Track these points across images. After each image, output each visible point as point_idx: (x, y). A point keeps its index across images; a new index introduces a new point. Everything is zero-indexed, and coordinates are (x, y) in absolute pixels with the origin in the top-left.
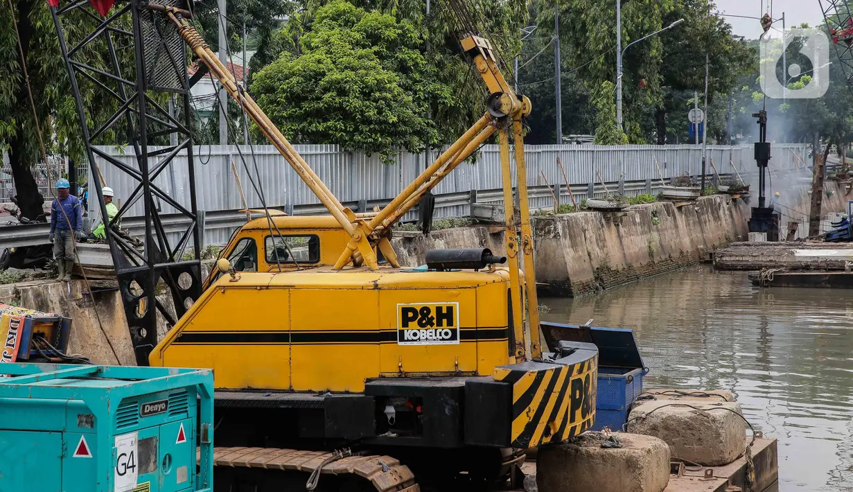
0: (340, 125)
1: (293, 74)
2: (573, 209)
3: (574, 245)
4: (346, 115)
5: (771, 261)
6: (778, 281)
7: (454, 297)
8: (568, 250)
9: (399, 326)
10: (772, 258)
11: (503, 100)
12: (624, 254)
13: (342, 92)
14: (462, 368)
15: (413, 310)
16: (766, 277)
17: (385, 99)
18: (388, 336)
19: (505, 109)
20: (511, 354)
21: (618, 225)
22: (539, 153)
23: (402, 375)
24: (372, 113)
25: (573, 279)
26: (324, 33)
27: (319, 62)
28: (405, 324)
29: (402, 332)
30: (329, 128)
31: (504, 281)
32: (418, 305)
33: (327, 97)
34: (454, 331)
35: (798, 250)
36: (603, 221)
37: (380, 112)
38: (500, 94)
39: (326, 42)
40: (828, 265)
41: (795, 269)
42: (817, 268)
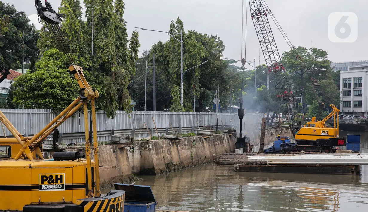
0: (51, 101)
1: (31, 79)
2: (159, 138)
3: (157, 153)
4: (54, 97)
5: (238, 161)
6: (240, 169)
7: (63, 171)
8: (154, 155)
9: (40, 183)
10: (239, 160)
11: (85, 91)
12: (180, 157)
13: (52, 87)
14: (65, 201)
15: (46, 176)
16: (236, 167)
17: (71, 90)
18: (35, 187)
19: (86, 95)
20: (87, 195)
21: (177, 145)
22: (144, 115)
23: (40, 203)
24: (65, 96)
25: (156, 168)
26: (46, 62)
27: (43, 74)
28: (42, 182)
29: (41, 186)
30: (47, 102)
31: (84, 165)
32: (48, 175)
33: (45, 89)
34: (63, 185)
35: (249, 157)
36: (171, 144)
37: (69, 96)
38: (84, 89)
39: (47, 66)
40: (260, 163)
41: (247, 164)
42: (256, 164)
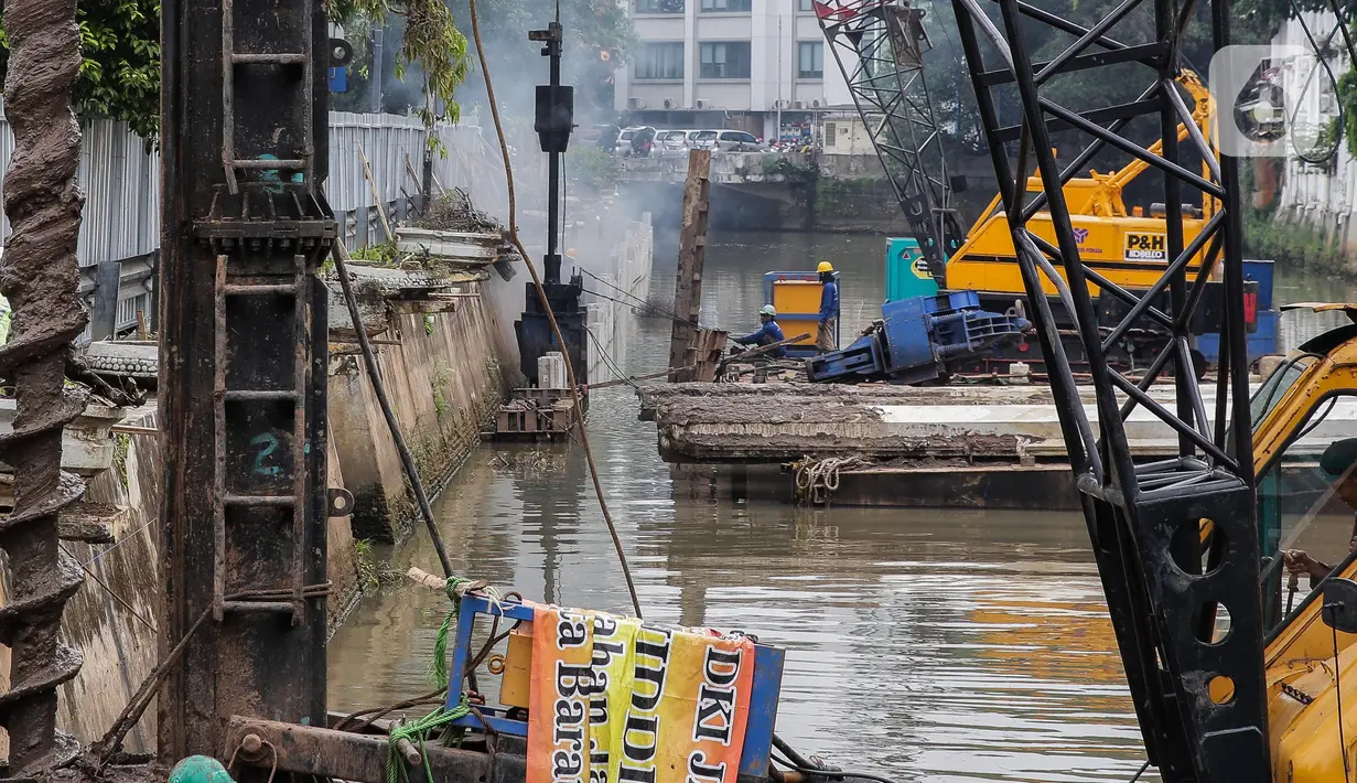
3: (373, 394)
5: (821, 436)
6: (849, 490)
10: (822, 428)
12: (417, 417)
16: (820, 479)
21: (400, 337)
25: (387, 490)
35: (887, 409)
40: (972, 447)
41: (884, 457)
42: (945, 456)
